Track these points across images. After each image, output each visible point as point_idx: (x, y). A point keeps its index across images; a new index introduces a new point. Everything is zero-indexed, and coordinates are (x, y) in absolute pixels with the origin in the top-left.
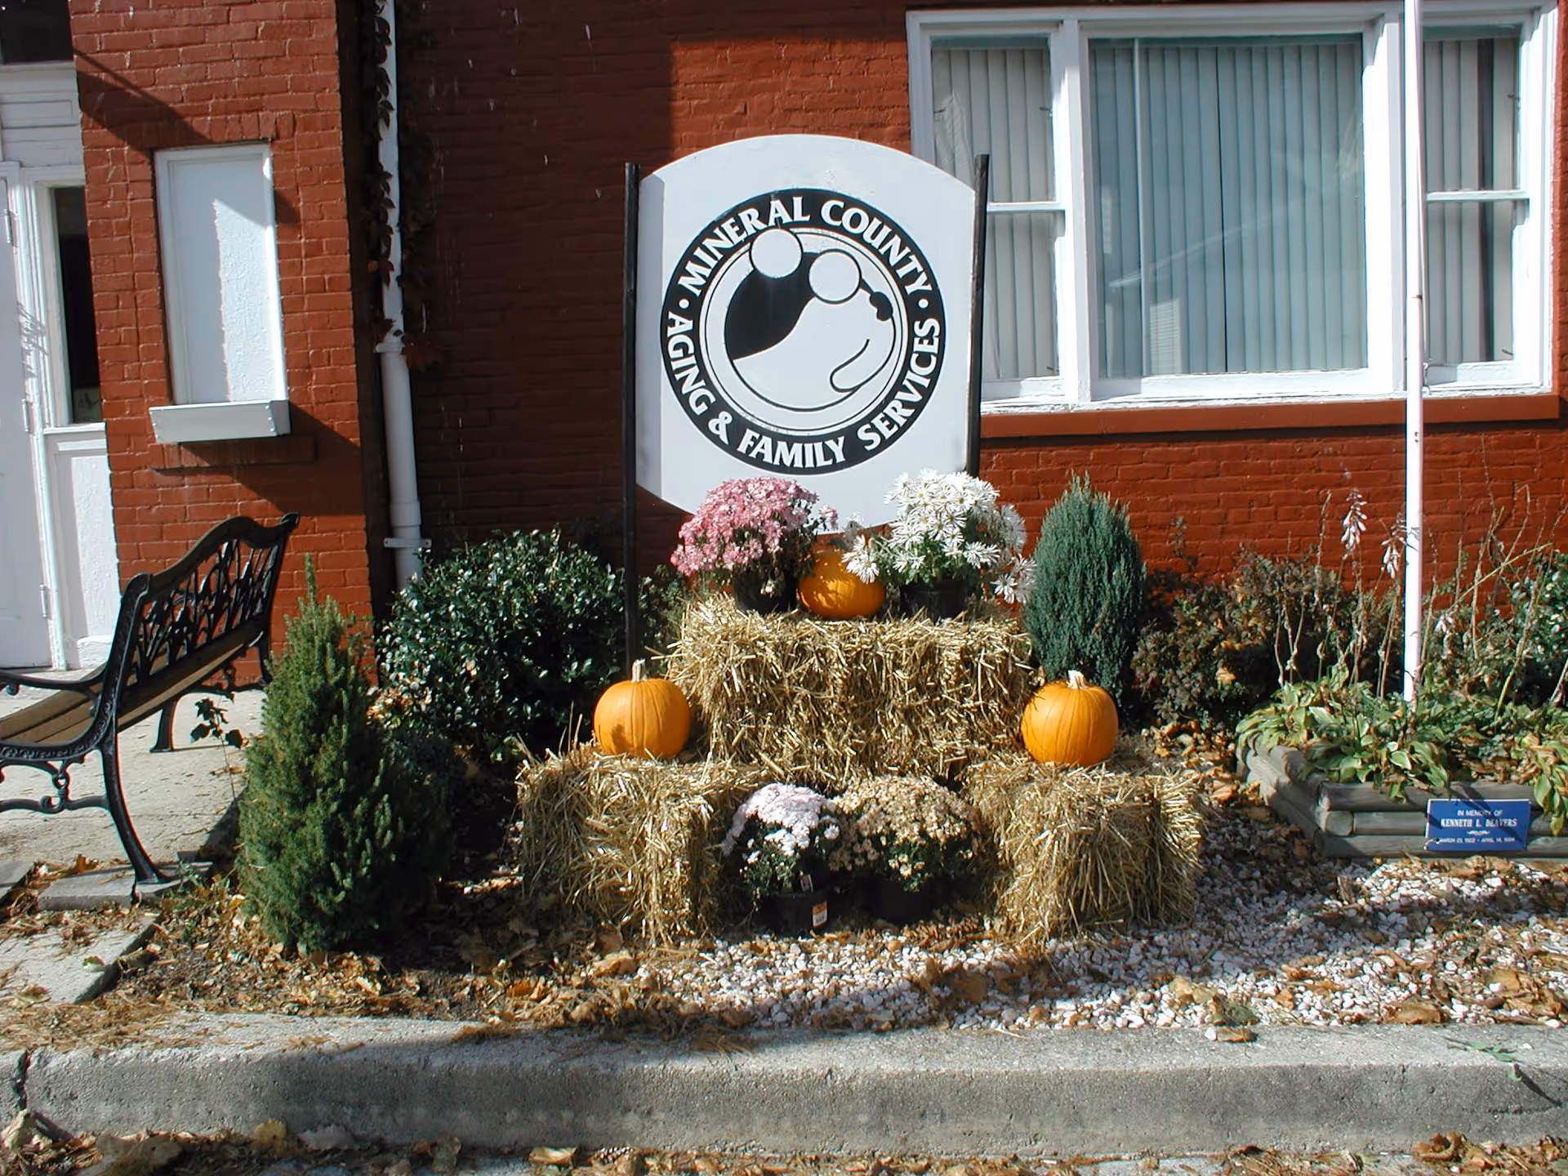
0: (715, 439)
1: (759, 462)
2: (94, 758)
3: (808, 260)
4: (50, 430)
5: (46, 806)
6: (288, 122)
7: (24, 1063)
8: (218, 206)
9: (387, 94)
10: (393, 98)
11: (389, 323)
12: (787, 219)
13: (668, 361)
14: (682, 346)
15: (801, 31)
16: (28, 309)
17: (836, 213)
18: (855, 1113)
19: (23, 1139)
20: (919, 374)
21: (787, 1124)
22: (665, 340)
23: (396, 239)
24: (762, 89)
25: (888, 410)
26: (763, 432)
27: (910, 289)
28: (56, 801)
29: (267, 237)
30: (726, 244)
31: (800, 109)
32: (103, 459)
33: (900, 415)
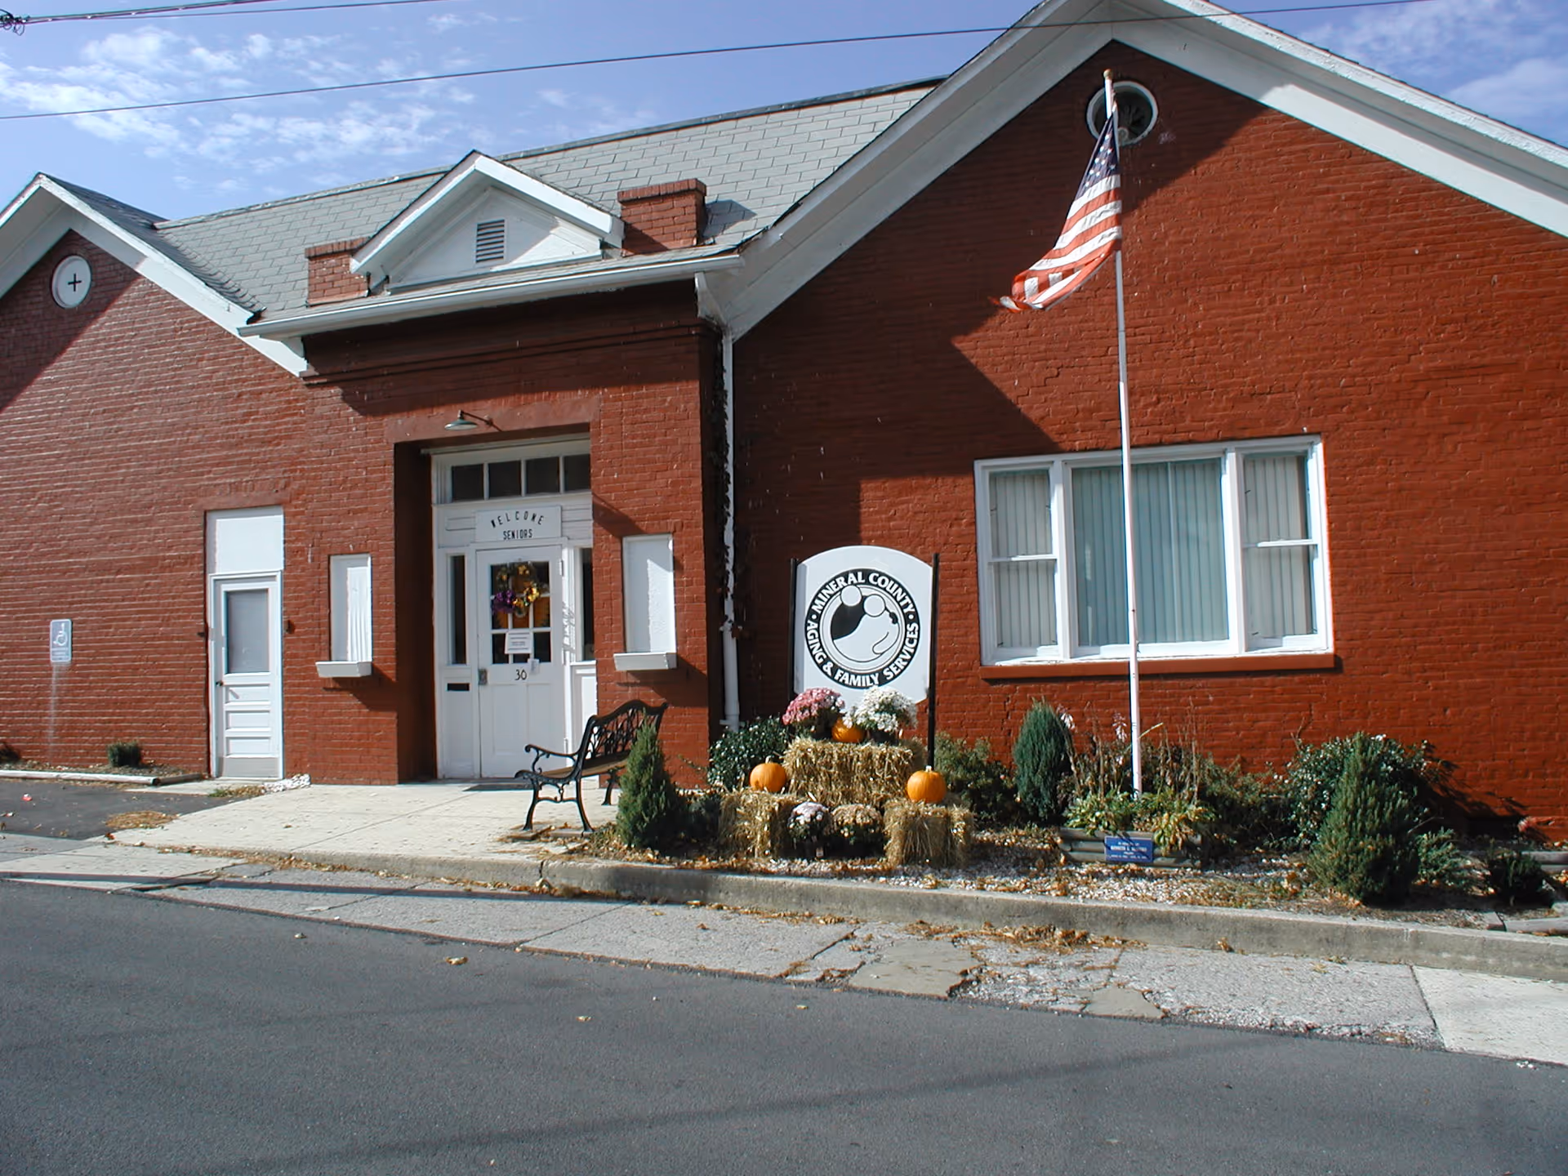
0: (826, 673)
1: (843, 683)
2: (573, 783)
3: (864, 598)
4: (574, 663)
5: (555, 800)
6: (680, 525)
7: (542, 864)
8: (649, 561)
9: (728, 507)
10: (731, 510)
11: (727, 617)
12: (855, 582)
13: (807, 640)
14: (813, 634)
15: (922, 473)
16: (567, 606)
17: (875, 579)
18: (792, 898)
19: (541, 885)
20: (909, 647)
21: (770, 900)
22: (806, 632)
23: (731, 577)
24: (903, 503)
25: (896, 662)
26: (845, 671)
27: (905, 611)
28: (559, 799)
29: (671, 575)
30: (831, 592)
31: (921, 512)
32: (595, 678)
33: (901, 665)
